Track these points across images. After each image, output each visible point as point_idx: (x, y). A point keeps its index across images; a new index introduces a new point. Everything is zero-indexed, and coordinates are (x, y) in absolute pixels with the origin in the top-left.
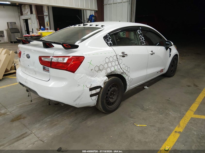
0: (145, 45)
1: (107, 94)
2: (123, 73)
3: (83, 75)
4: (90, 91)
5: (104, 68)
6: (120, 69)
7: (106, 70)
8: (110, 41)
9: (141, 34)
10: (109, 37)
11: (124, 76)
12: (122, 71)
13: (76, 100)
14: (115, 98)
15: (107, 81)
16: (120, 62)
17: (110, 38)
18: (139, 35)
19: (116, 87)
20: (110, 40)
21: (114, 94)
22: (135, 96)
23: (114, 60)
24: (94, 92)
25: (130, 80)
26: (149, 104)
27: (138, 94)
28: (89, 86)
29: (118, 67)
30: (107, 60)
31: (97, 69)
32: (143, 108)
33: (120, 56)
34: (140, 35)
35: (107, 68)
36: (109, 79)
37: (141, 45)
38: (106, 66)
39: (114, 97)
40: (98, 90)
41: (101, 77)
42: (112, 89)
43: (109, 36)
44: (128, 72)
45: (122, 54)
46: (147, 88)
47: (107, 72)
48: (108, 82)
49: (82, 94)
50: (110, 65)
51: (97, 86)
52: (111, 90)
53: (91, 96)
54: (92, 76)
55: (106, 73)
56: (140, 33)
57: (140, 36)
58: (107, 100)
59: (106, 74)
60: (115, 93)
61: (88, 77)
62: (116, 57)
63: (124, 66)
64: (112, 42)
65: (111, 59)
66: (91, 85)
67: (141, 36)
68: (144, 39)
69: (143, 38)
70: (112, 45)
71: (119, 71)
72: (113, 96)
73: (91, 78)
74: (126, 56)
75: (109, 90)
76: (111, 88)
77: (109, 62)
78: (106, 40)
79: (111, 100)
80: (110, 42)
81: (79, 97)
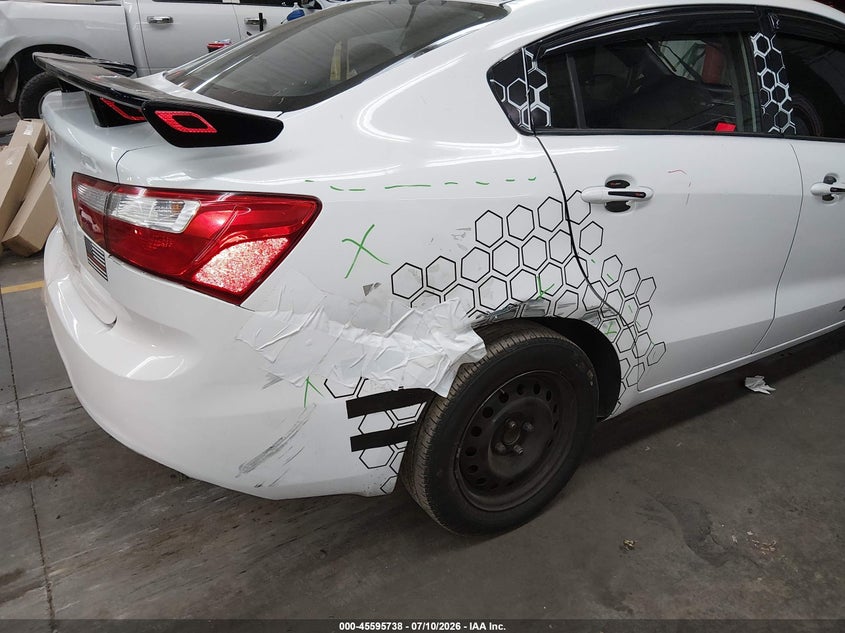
0: (789, 135)
1: (477, 431)
2: (598, 312)
3: (306, 318)
4: (349, 417)
5: (460, 280)
6: (581, 291)
7: (477, 295)
8: (532, 100)
9: (772, 61)
10: (529, 66)
11: (608, 329)
12: (593, 301)
13: (254, 464)
14: (527, 452)
15: (479, 357)
16: (588, 239)
17: (536, 80)
18: (759, 64)
19: (543, 392)
20: (537, 92)
21: (524, 434)
22: (677, 438)
23: (538, 232)
24: (377, 422)
25: (649, 351)
26: (750, 511)
27: (698, 422)
28: (346, 387)
29: (564, 276)
30: (490, 231)
31: (409, 283)
32: (702, 539)
33: (590, 203)
34: (766, 70)
35: (484, 280)
36: (498, 348)
37: (763, 132)
38: (476, 266)
39: (519, 450)
40: (409, 413)
41: (437, 334)
42: (515, 403)
43: (534, 65)
44: (641, 306)
45: (604, 193)
46: (764, 389)
47: (478, 307)
48: (484, 363)
49: (293, 434)
50: (506, 259)
51: (402, 391)
52: (504, 411)
53: (361, 443)
54: (371, 326)
55: (470, 313)
56: (763, 55)
57: (762, 74)
58: (474, 468)
59: (473, 319)
60: (530, 427)
61: (340, 330)
62: (558, 208)
63: (612, 269)
64: (546, 109)
65: (521, 224)
66: (363, 380)
67: (769, 77)
68: (788, 97)
69: (786, 88)
70: (548, 123)
71: (570, 298)
72: (520, 443)
73: (365, 339)
74: (639, 207)
75: (488, 412)
76: (504, 398)
77: (499, 243)
78: (506, 91)
79: (502, 468)
80: (538, 103)
81: (272, 450)
